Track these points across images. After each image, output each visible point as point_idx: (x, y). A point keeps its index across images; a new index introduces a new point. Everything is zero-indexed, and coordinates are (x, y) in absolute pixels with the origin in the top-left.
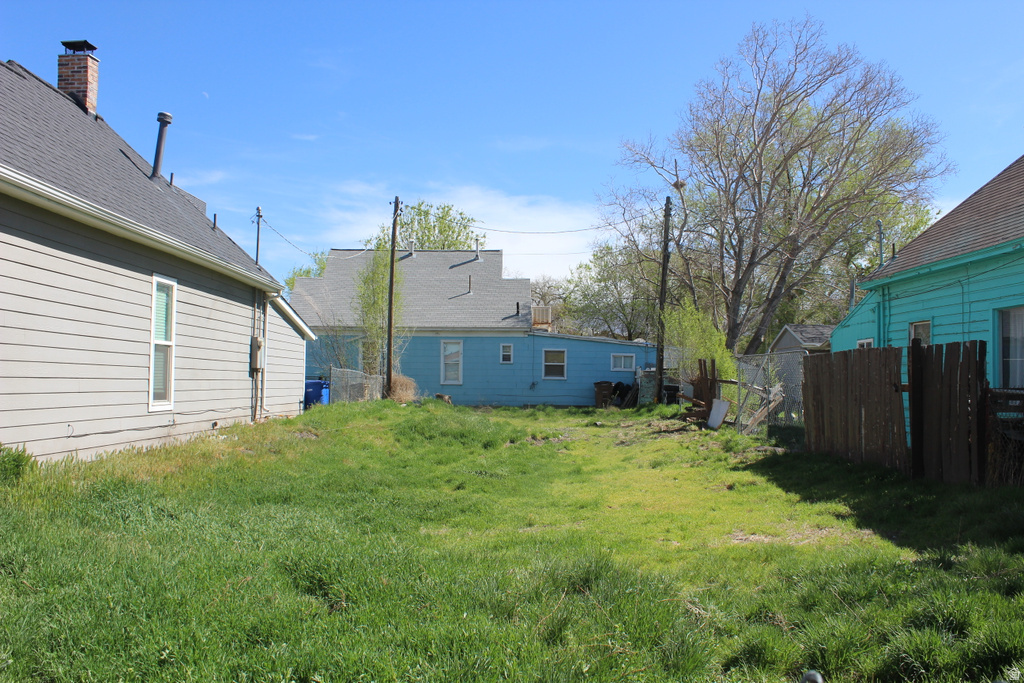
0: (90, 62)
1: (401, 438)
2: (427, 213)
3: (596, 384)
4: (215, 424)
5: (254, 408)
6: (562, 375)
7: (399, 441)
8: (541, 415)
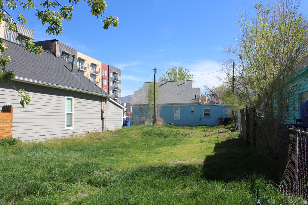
0: (56, 44)
1: (142, 135)
2: (175, 70)
3: (219, 118)
4: (88, 132)
5: (103, 128)
6: (209, 116)
7: (141, 136)
8: (194, 128)
